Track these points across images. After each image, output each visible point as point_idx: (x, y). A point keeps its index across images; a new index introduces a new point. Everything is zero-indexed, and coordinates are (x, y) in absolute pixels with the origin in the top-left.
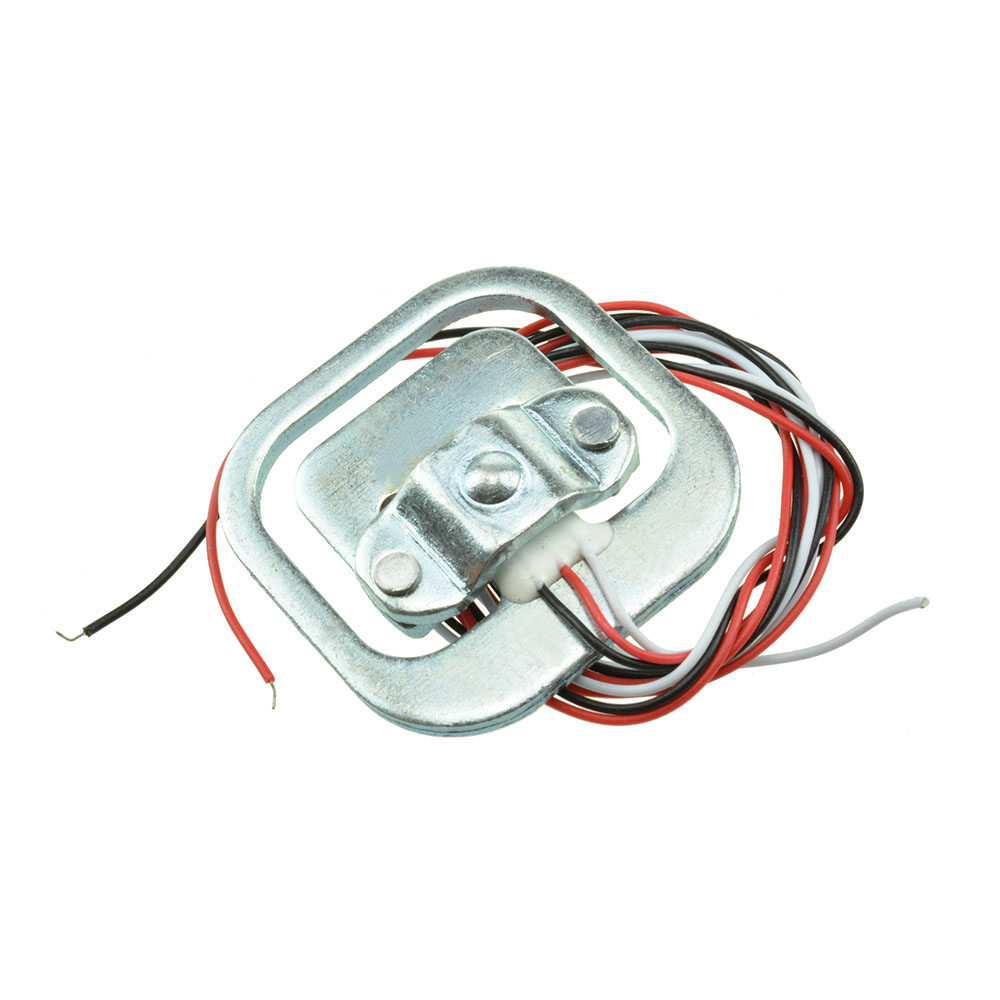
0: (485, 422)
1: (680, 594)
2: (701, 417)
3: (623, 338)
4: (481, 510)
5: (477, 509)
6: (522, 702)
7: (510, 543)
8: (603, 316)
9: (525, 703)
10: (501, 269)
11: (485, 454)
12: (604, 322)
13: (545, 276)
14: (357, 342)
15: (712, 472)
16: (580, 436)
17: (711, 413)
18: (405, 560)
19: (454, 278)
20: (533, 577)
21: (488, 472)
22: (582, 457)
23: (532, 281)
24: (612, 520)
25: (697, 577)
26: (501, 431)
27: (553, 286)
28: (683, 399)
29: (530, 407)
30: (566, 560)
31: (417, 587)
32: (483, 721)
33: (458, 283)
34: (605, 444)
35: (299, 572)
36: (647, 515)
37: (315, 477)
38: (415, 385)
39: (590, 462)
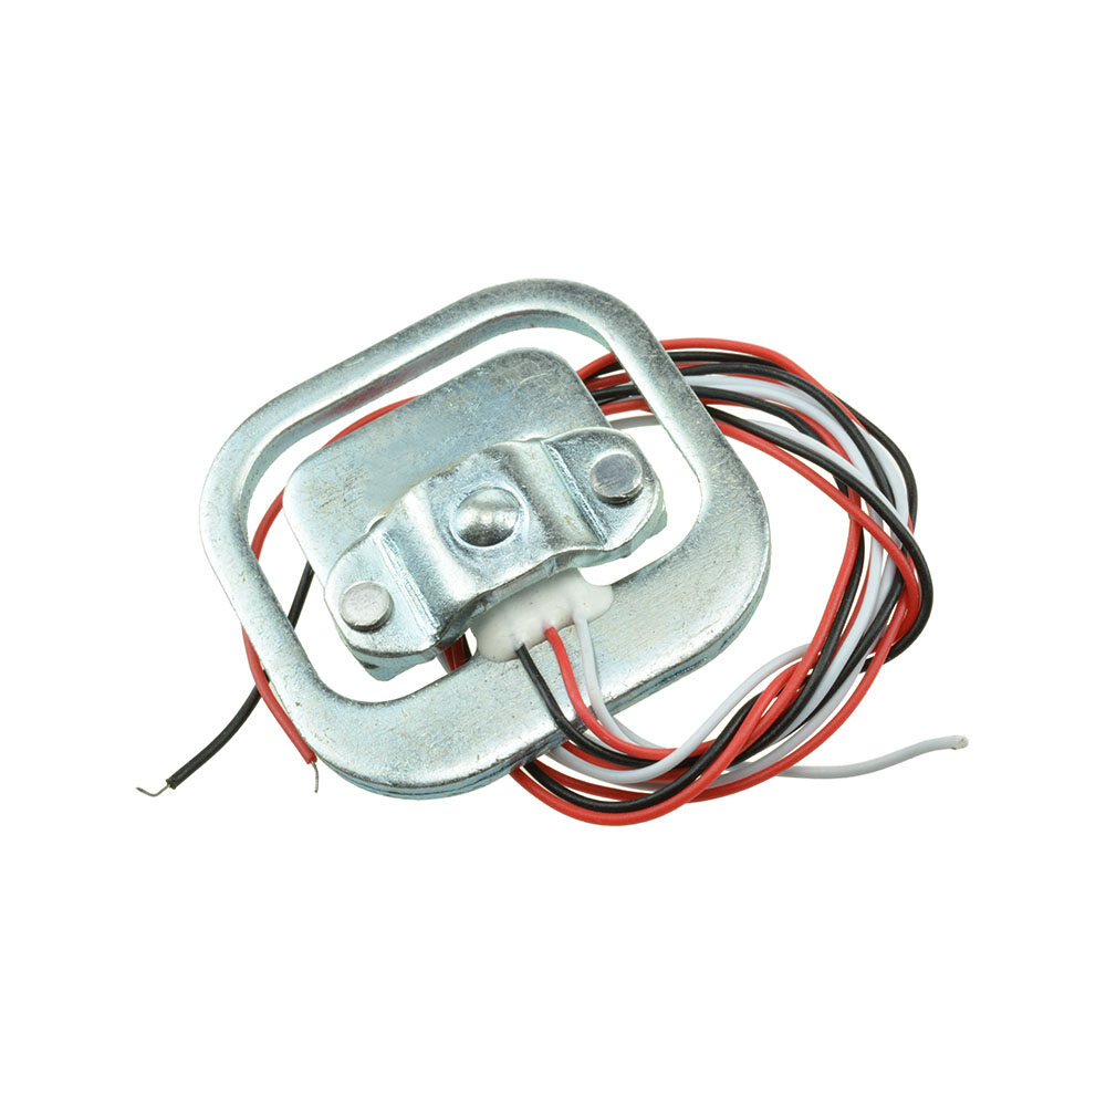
0: (493, 453)
1: (674, 680)
2: (739, 484)
3: (675, 381)
4: (466, 551)
5: (462, 548)
6: (472, 772)
7: (490, 593)
8: (660, 353)
9: (474, 774)
10: (562, 283)
11: (485, 488)
12: (659, 360)
13: (606, 298)
14: (389, 341)
15: (737, 549)
16: (596, 485)
17: (752, 482)
18: (376, 593)
19: (508, 285)
20: (512, 635)
21: (482, 509)
22: (594, 509)
23: (591, 301)
24: (616, 585)
25: (697, 665)
26: (510, 465)
27: (612, 311)
28: (725, 460)
29: (551, 443)
30: (554, 623)
31: (384, 624)
32: (424, 786)
33: (511, 291)
34: (622, 498)
35: (268, 585)
36: (655, 587)
37: (308, 484)
38: (439, 398)
39: (601, 516)
